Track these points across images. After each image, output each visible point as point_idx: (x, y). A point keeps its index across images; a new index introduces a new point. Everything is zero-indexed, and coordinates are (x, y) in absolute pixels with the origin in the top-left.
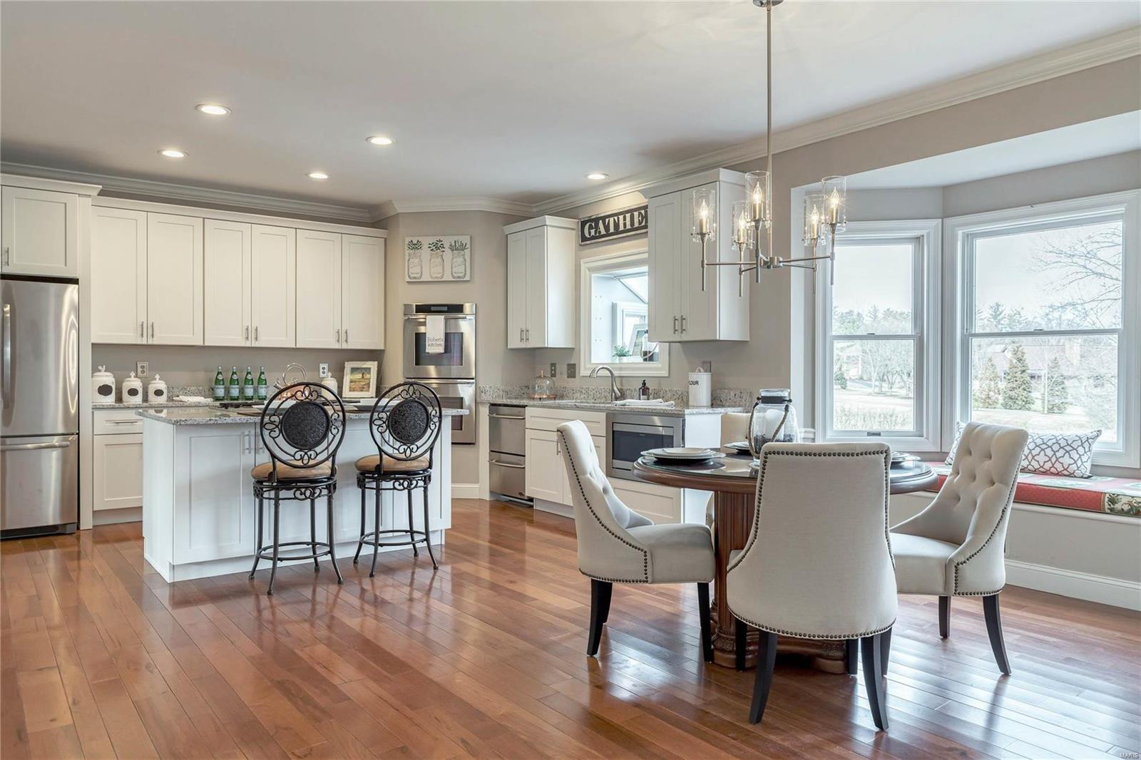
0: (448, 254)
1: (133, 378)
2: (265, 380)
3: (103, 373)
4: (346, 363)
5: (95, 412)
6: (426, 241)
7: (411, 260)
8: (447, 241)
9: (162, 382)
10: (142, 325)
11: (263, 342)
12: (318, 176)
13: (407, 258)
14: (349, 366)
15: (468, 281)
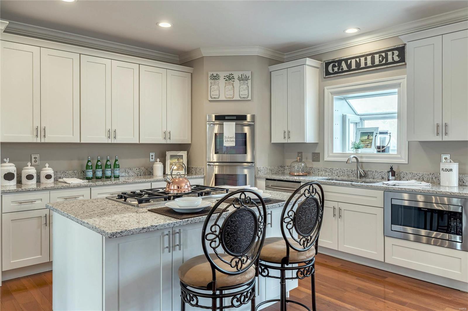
0: (237, 83)
1: (29, 167)
2: (119, 165)
3: (7, 164)
4: (167, 152)
5: (3, 196)
6: (222, 75)
7: (212, 87)
8: (236, 75)
9: (51, 169)
10: (37, 129)
11: (120, 140)
12: (165, 25)
13: (210, 85)
14: (169, 154)
15: (250, 100)
